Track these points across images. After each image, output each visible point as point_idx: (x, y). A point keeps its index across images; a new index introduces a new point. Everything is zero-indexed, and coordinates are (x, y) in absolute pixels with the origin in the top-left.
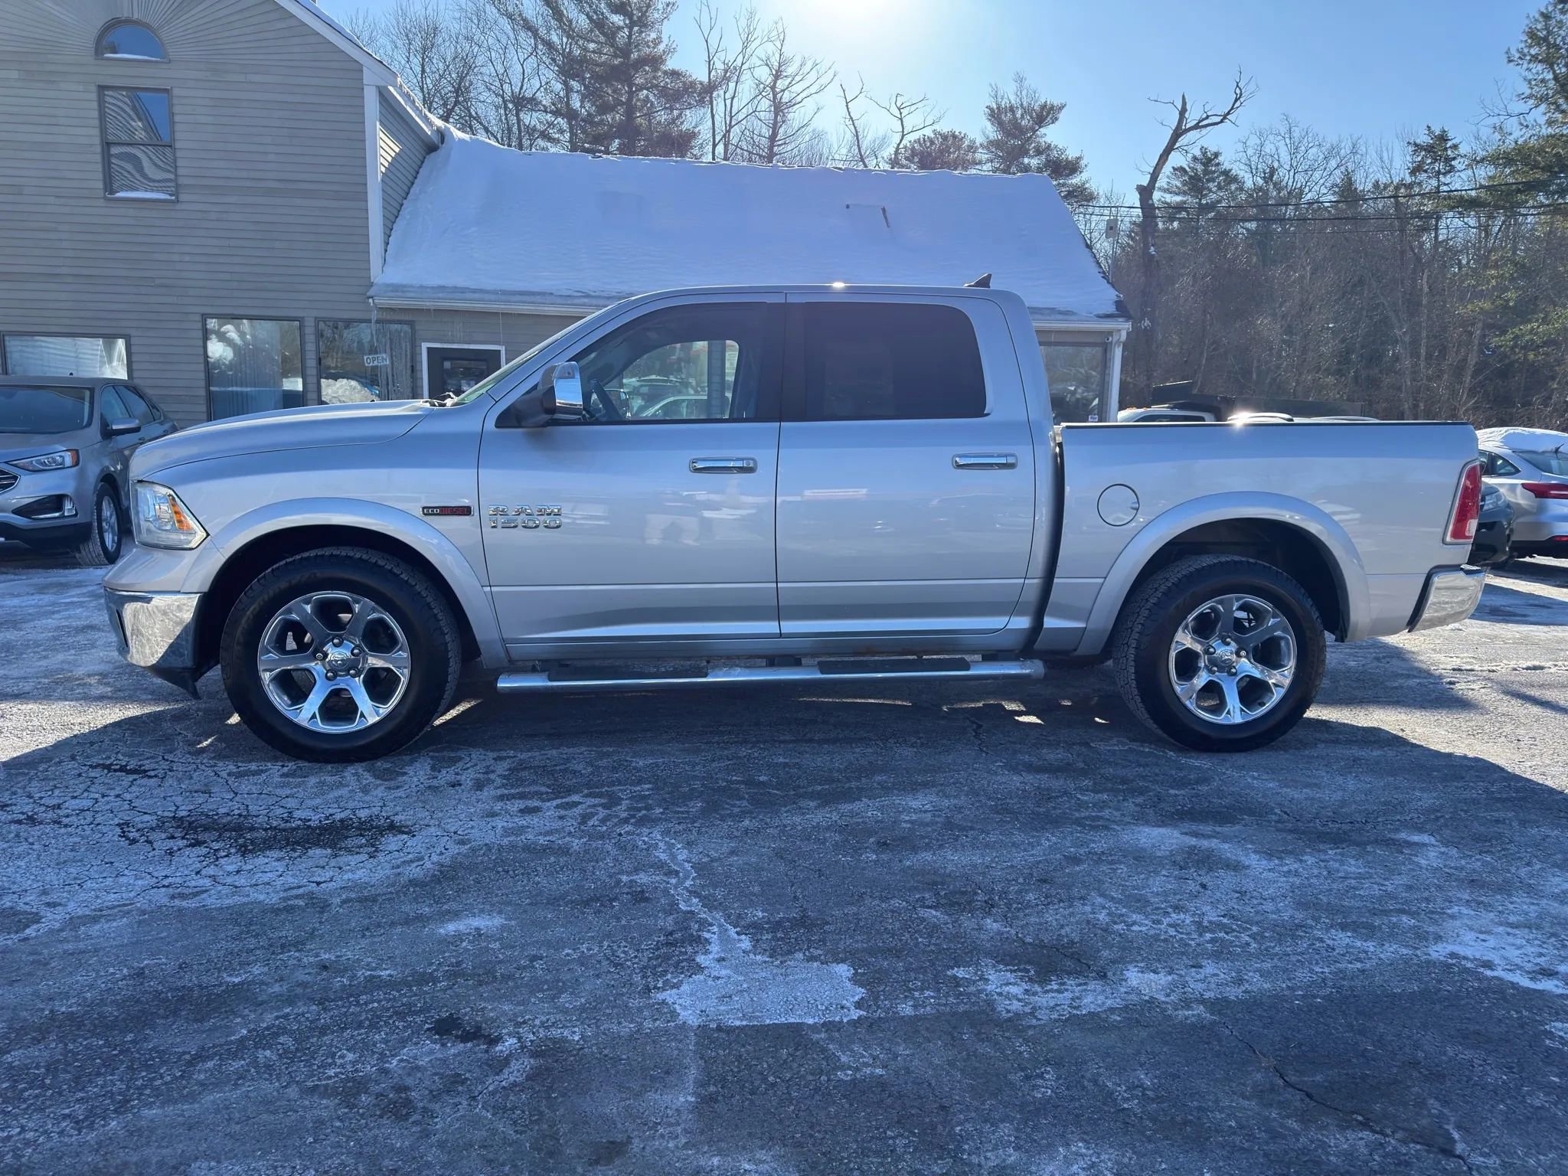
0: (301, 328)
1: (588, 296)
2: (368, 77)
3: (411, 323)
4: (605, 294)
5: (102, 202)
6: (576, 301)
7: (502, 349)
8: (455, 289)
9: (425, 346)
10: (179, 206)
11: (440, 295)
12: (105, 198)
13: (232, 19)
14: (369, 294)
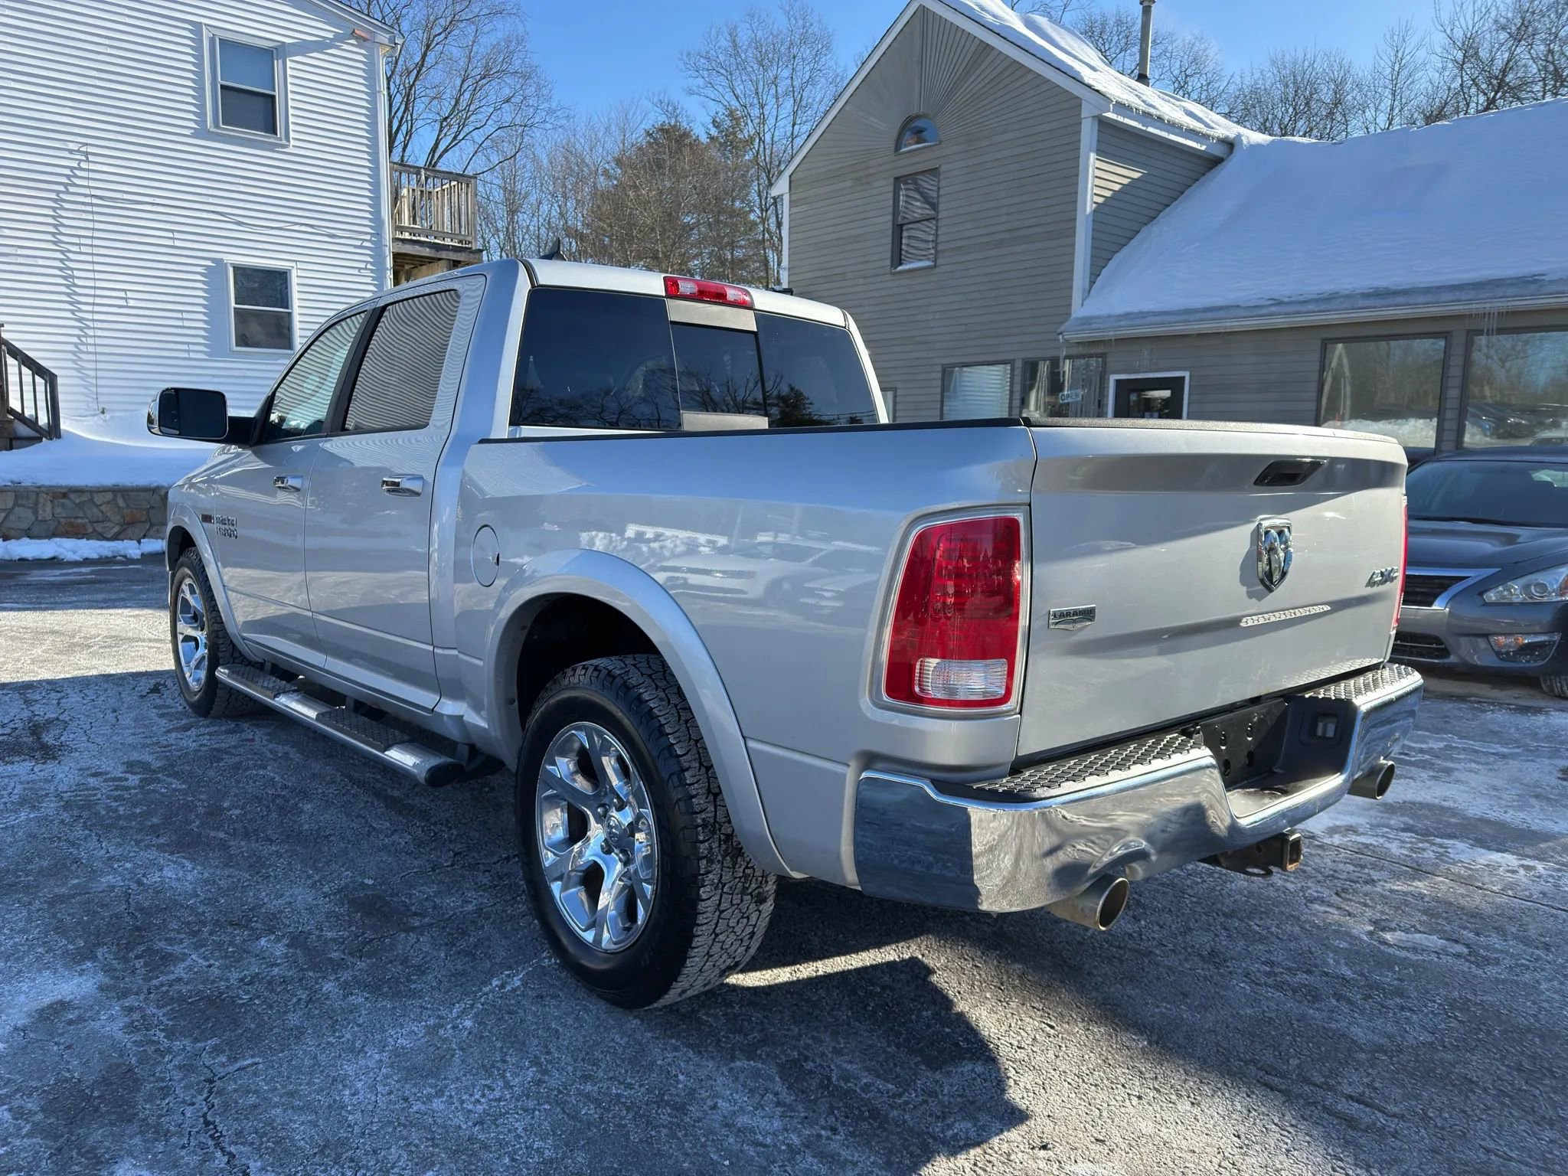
0: (1013, 370)
1: (1280, 303)
2: (1086, 111)
3: (1103, 355)
4: (1302, 298)
5: (889, 277)
6: (1264, 311)
7: (1186, 374)
8: (1143, 315)
9: (1113, 378)
10: (937, 270)
11: (1123, 323)
12: (892, 274)
13: (986, 89)
14: (1059, 331)
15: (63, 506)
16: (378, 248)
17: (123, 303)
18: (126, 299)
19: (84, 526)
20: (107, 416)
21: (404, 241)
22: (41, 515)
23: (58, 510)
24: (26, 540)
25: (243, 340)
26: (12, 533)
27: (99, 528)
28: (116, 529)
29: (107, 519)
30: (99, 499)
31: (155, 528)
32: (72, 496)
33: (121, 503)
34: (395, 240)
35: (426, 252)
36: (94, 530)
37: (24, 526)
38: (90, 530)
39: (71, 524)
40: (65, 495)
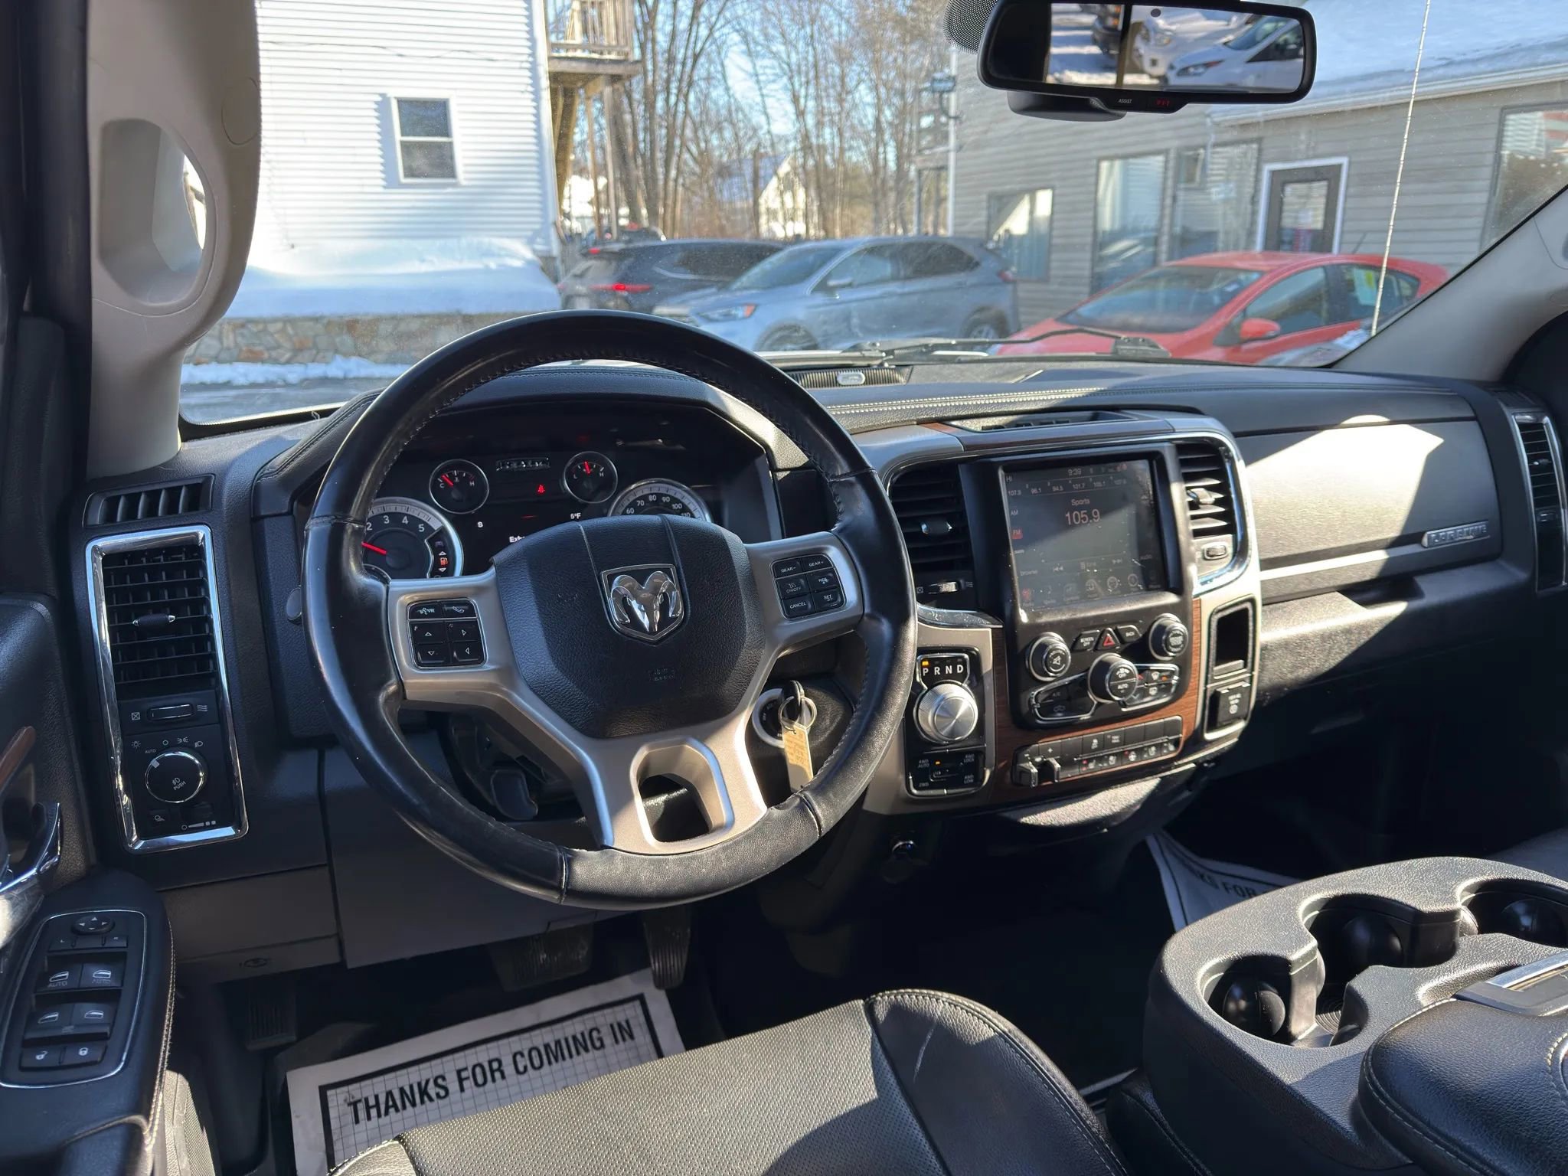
0: (1166, 162)
7: (1345, 161)
9: (1267, 169)
14: (1206, 112)
15: (243, 335)
16: (534, 68)
17: (302, 143)
18: (305, 139)
19: (261, 353)
20: (296, 250)
21: (560, 58)
22: (225, 344)
23: (239, 339)
24: (214, 365)
25: (410, 172)
26: (203, 359)
27: (274, 354)
28: (288, 355)
29: (279, 346)
30: (272, 328)
31: (321, 354)
32: (250, 326)
33: (290, 330)
34: (550, 58)
35: (582, 68)
36: (270, 357)
37: (213, 353)
38: (266, 355)
39: (251, 352)
40: (243, 326)
